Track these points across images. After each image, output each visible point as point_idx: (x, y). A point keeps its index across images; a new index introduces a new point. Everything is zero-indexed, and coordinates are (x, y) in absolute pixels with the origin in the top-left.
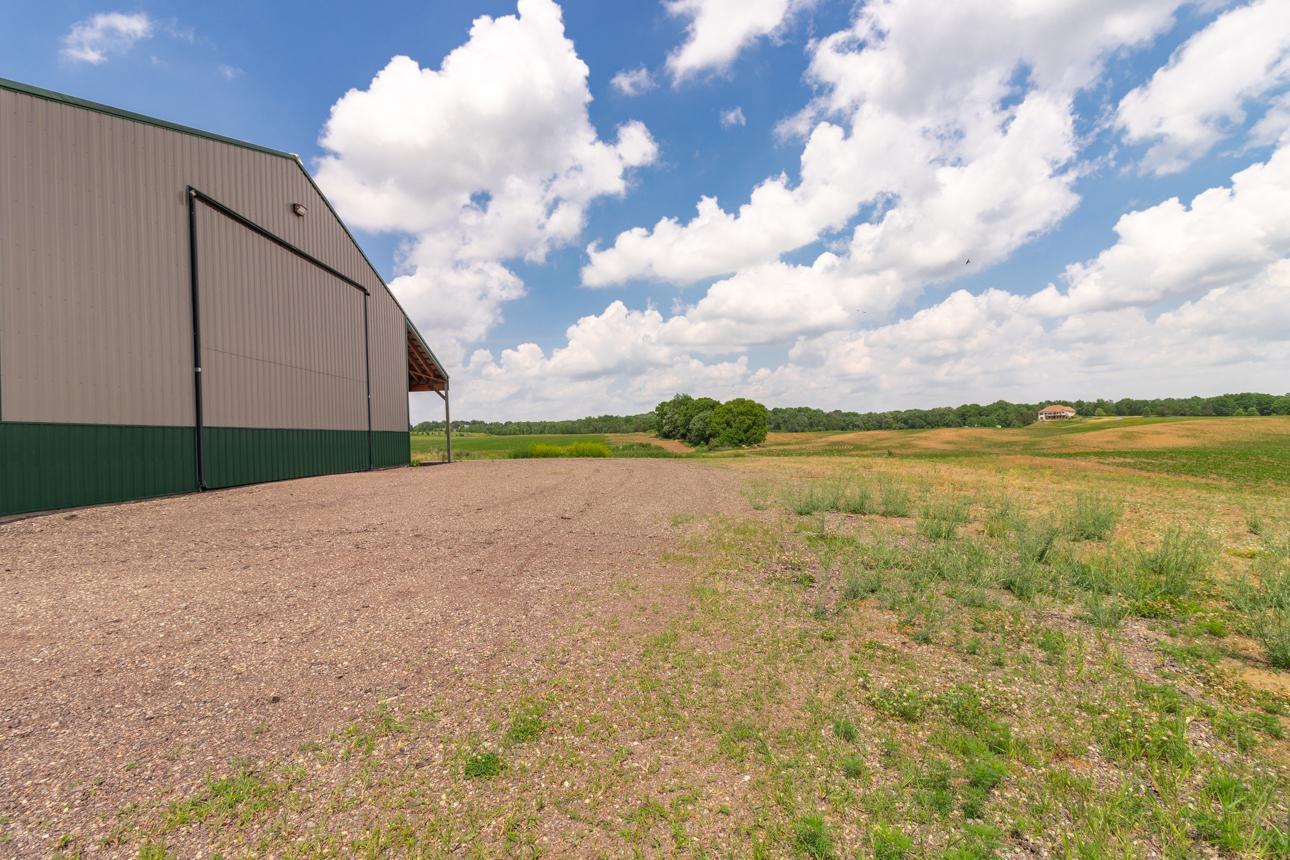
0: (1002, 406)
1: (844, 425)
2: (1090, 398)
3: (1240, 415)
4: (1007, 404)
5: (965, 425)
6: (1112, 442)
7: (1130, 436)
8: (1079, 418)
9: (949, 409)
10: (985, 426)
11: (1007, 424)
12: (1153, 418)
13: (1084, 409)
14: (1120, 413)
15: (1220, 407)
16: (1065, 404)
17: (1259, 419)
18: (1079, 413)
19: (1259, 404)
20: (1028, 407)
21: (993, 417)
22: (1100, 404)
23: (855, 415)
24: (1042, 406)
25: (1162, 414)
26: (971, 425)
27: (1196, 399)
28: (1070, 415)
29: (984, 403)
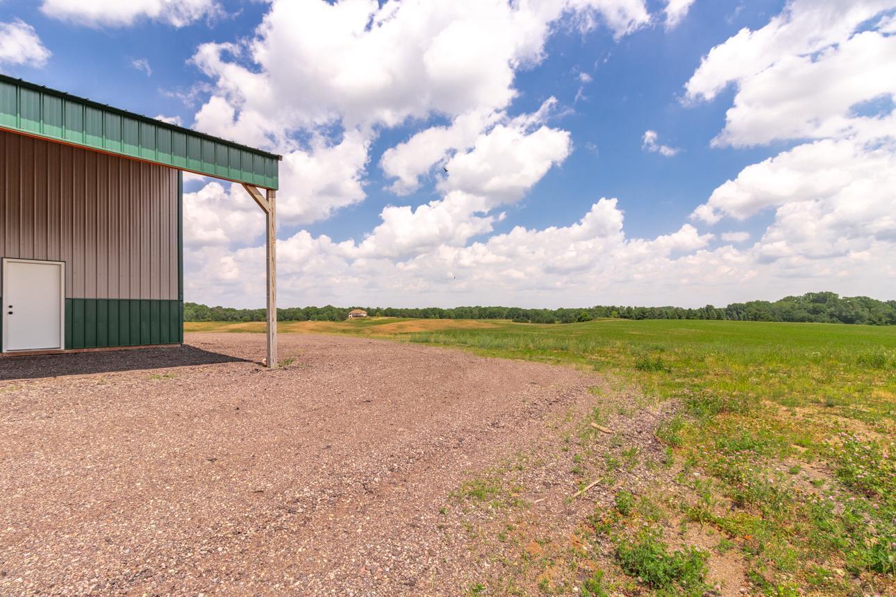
0: (329, 308)
1: (225, 317)
2: (373, 307)
3: (433, 318)
4: (332, 307)
5: (308, 319)
6: (393, 330)
7: (401, 327)
8: (368, 317)
9: (299, 309)
10: (321, 320)
11: (332, 319)
12: (401, 318)
13: (371, 313)
14: (386, 315)
15: (426, 314)
16: (362, 309)
17: (440, 320)
18: (368, 314)
19: (439, 313)
20: (344, 310)
21: (325, 315)
22: (378, 310)
23: (233, 310)
24: (351, 309)
25: (404, 317)
26: (313, 320)
27: (417, 309)
28: (365, 315)
29: (319, 306)
